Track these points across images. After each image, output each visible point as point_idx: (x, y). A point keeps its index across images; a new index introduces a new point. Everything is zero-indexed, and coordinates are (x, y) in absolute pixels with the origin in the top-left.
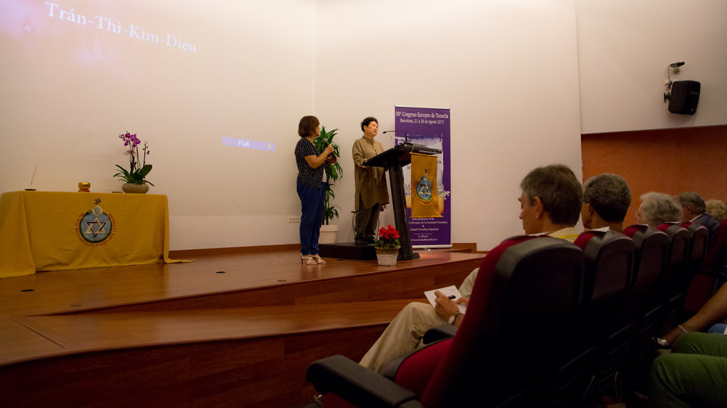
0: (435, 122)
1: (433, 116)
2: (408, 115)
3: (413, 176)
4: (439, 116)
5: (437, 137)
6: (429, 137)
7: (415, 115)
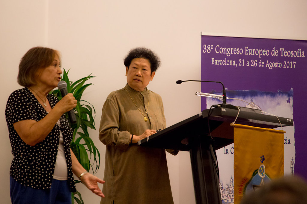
0: (277, 65)
1: (275, 53)
2: (227, 51)
3: (237, 169)
4: (286, 53)
5: (283, 93)
6: (267, 94)
7: (238, 51)
